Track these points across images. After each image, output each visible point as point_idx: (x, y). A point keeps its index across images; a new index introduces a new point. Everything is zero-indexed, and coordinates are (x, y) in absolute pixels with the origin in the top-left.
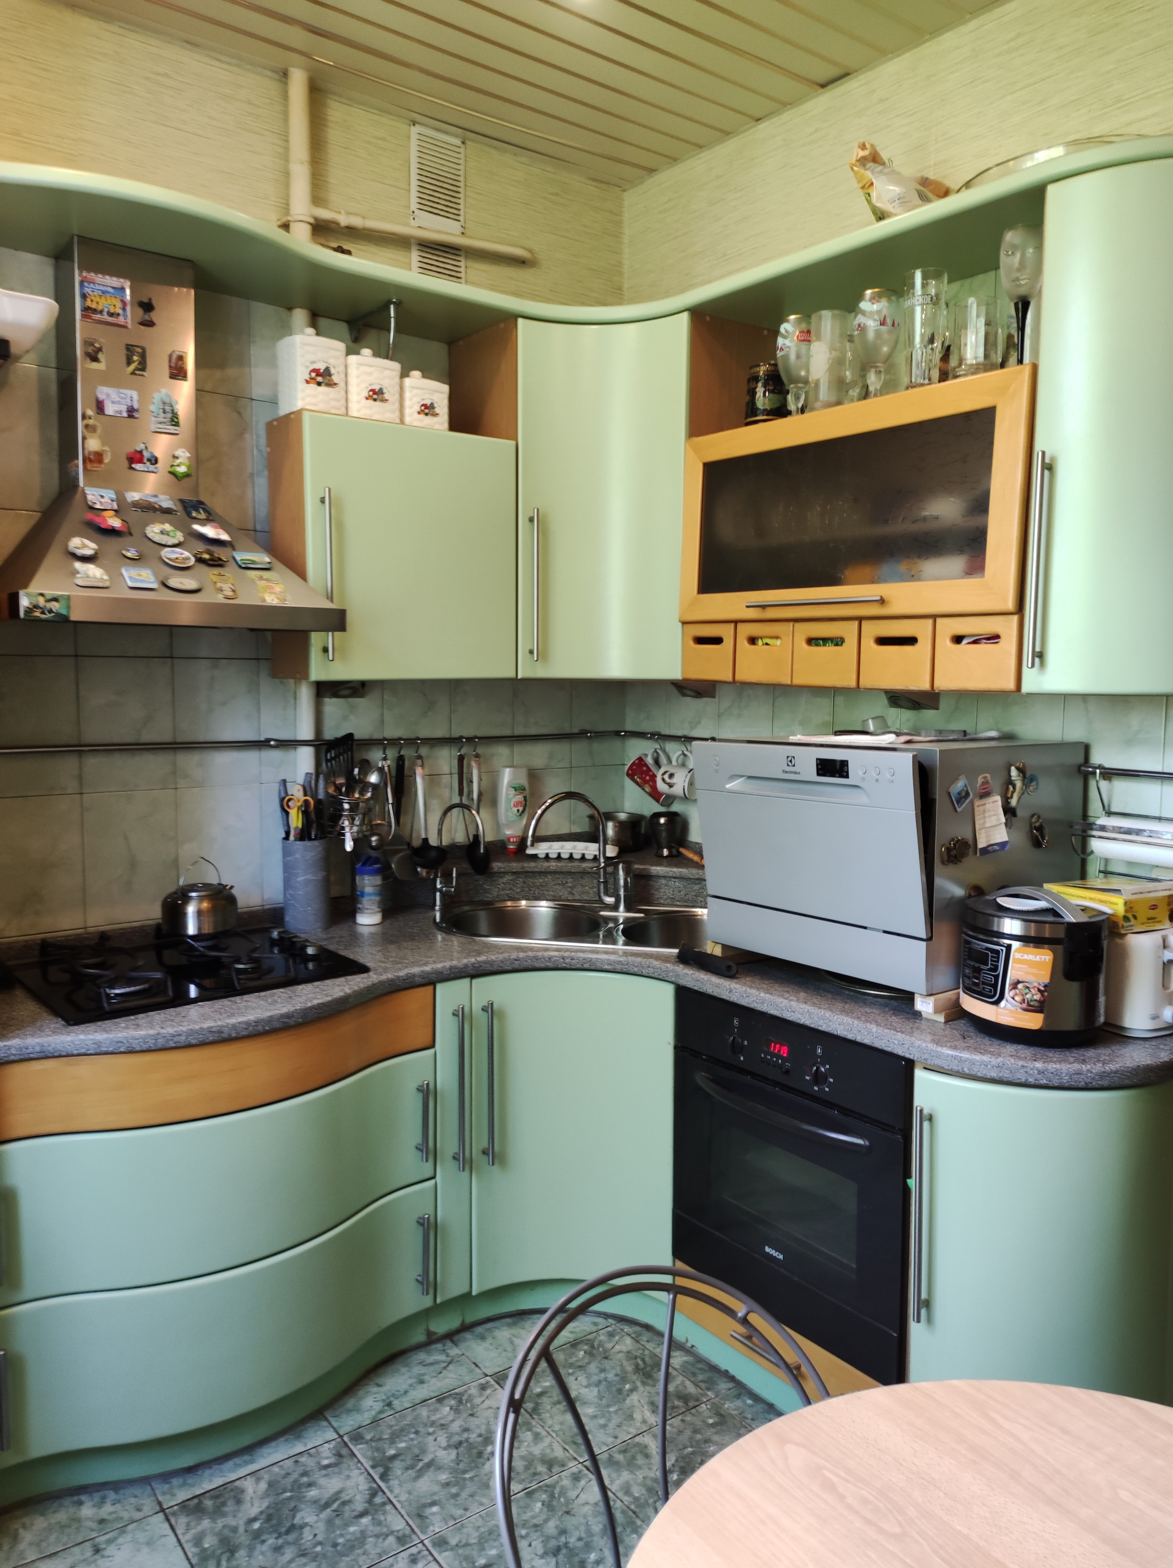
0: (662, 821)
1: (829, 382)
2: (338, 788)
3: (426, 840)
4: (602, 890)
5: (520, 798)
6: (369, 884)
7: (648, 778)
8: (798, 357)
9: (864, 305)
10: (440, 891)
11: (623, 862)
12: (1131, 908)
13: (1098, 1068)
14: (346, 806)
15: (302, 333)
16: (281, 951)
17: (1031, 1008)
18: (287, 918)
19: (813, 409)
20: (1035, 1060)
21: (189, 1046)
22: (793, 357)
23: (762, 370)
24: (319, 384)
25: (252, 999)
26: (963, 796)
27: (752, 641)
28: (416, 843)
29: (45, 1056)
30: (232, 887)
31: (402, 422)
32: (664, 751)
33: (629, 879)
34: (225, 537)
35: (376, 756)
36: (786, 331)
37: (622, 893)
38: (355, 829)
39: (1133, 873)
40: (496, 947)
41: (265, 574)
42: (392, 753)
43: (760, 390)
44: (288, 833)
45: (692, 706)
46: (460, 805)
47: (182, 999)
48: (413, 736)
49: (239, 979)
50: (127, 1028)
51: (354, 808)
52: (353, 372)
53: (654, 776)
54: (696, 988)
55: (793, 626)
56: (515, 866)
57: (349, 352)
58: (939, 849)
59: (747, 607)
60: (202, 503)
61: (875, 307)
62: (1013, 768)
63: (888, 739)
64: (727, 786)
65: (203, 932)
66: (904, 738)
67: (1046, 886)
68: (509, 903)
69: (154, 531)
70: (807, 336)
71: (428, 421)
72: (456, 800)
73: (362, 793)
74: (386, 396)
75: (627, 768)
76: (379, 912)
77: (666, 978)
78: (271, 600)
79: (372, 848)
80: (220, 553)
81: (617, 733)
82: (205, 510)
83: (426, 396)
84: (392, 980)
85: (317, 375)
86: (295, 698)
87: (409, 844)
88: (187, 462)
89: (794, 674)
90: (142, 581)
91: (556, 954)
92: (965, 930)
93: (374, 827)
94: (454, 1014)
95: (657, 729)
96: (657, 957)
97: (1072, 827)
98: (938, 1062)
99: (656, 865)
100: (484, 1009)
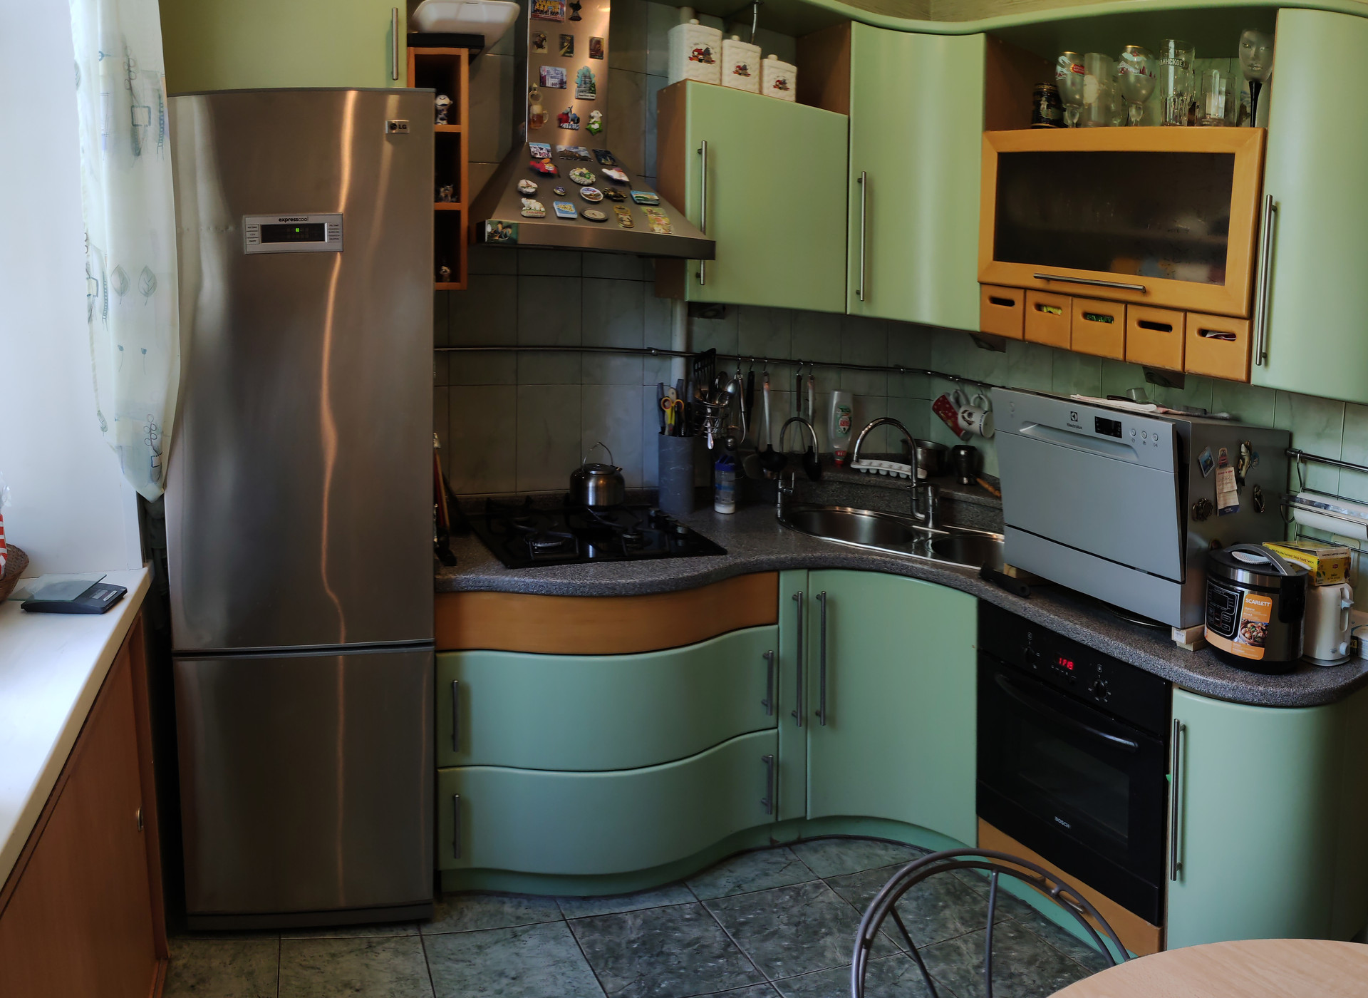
0: (963, 453)
1: (1099, 107)
2: (703, 395)
3: (770, 446)
4: (914, 507)
5: (845, 418)
6: (725, 479)
7: (950, 414)
8: (1073, 84)
9: (1126, 55)
10: (781, 490)
11: (932, 485)
12: (1322, 566)
13: (1301, 691)
14: (709, 411)
15: (688, 22)
16: (657, 528)
17: (1256, 643)
18: (661, 500)
19: (1085, 126)
20: (1259, 685)
21: (591, 597)
22: (1069, 82)
23: (1046, 88)
24: (700, 61)
25: (636, 565)
26: (1208, 464)
27: (1039, 307)
28: (763, 448)
29: (491, 589)
30: (621, 469)
31: (761, 92)
32: (964, 393)
33: (936, 500)
34: (625, 178)
35: (732, 370)
36: (1064, 62)
37: (931, 512)
38: (715, 430)
39: (1320, 538)
40: (828, 545)
41: (655, 209)
42: (745, 369)
43: (1044, 105)
44: (663, 429)
45: (986, 356)
46: (798, 419)
47: (584, 559)
48: (761, 356)
49: (627, 547)
50: (546, 575)
51: (715, 412)
52: (726, 52)
53: (955, 414)
54: (995, 603)
55: (1072, 300)
56: (842, 476)
57: (724, 38)
58: (1191, 507)
59: (1035, 277)
60: (609, 153)
61: (1135, 59)
62: (1243, 445)
63: (1150, 408)
64: (1021, 430)
65: (599, 504)
66: (1162, 410)
67: (1265, 544)
68: (837, 509)
69: (575, 174)
70: (1081, 70)
71: (781, 93)
72: (795, 414)
73: (721, 400)
74: (749, 71)
75: (933, 403)
76: (733, 503)
77: (971, 592)
78: (659, 230)
79: (727, 448)
80: (622, 191)
81: (925, 372)
82: (611, 158)
83: (780, 74)
84: (745, 564)
85: (699, 54)
86: (672, 316)
87: (757, 448)
88: (599, 120)
89: (1073, 342)
90: (567, 212)
91: (879, 558)
92: (1210, 577)
93: (730, 431)
94: (793, 599)
95: (957, 373)
96: (964, 572)
97: (1280, 498)
98: (1190, 684)
99: (959, 492)
100: (818, 597)
